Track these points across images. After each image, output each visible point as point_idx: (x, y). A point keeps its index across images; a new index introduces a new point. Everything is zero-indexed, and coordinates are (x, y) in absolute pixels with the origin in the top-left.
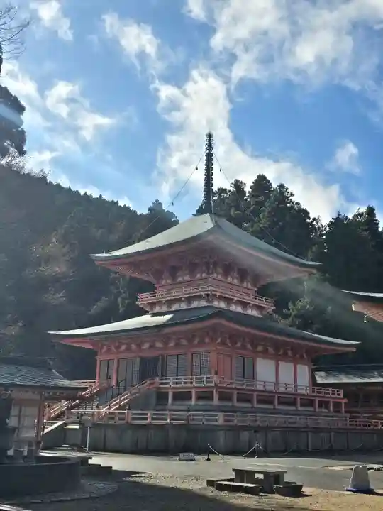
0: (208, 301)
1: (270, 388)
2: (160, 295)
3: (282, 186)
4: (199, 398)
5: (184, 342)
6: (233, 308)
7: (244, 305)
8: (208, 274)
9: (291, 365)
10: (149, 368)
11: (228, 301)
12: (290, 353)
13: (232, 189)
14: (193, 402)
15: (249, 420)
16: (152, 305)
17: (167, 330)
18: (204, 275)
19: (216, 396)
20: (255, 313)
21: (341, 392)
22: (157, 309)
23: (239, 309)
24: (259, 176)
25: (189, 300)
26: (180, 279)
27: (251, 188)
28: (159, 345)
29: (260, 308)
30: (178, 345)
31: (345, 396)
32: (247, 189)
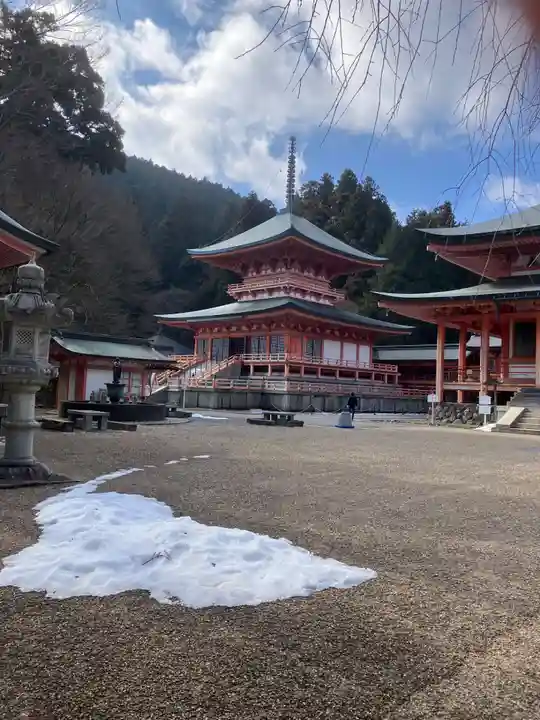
0: (286, 293)
1: (332, 364)
2: (248, 286)
3: (369, 179)
4: (273, 371)
5: (264, 326)
6: (307, 298)
7: (318, 295)
8: (287, 268)
9: (354, 346)
10: (237, 347)
11: (304, 292)
12: (354, 335)
13: (321, 182)
14: (269, 373)
15: (309, 387)
16: (240, 295)
17: (250, 317)
18: (284, 270)
19: (286, 369)
20: (327, 302)
21: (396, 367)
22: (245, 298)
23: (313, 299)
24: (346, 171)
25: (271, 291)
26: (263, 273)
27: (338, 181)
28: (244, 328)
29: (332, 298)
30: (259, 329)
31: (399, 371)
32: (335, 183)
